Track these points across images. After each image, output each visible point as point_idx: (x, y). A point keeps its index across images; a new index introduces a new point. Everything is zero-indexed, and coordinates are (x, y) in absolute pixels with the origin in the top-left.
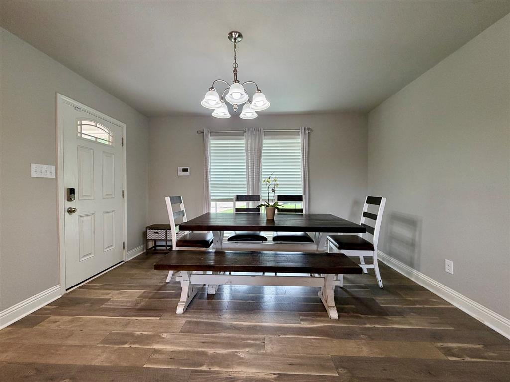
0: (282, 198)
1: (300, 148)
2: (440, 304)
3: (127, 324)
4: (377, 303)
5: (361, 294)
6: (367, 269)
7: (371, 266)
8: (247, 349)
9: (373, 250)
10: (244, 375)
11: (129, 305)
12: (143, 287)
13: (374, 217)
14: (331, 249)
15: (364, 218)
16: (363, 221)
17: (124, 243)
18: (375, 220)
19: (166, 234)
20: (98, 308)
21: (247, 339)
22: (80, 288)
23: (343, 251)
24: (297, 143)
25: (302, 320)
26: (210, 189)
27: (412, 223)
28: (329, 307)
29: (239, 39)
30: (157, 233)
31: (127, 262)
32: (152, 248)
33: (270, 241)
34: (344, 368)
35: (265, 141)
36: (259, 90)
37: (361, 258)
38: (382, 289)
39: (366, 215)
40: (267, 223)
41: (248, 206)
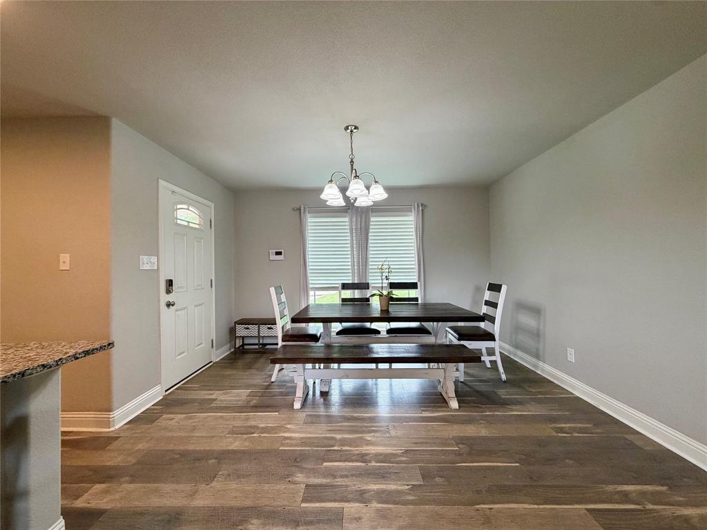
0: (394, 286)
1: (413, 226)
2: (561, 394)
3: (247, 419)
4: (499, 396)
5: (483, 388)
6: (490, 361)
7: (493, 358)
8: (373, 434)
9: (495, 340)
10: (374, 452)
11: (240, 403)
12: (247, 387)
13: (494, 305)
14: (451, 341)
15: (486, 307)
16: (484, 310)
17: (212, 341)
18: (496, 308)
19: (259, 329)
20: (208, 407)
21: (371, 427)
22: (177, 389)
23: (462, 342)
24: (408, 222)
25: (423, 411)
26: (309, 275)
27: (536, 311)
28: (449, 397)
29: (355, 131)
30: (248, 328)
31: (216, 363)
32: (240, 346)
33: (384, 334)
34: (463, 444)
35: (372, 219)
36: (376, 182)
37: (484, 351)
38: (505, 382)
39: (487, 303)
40: (381, 314)
41: (354, 295)
